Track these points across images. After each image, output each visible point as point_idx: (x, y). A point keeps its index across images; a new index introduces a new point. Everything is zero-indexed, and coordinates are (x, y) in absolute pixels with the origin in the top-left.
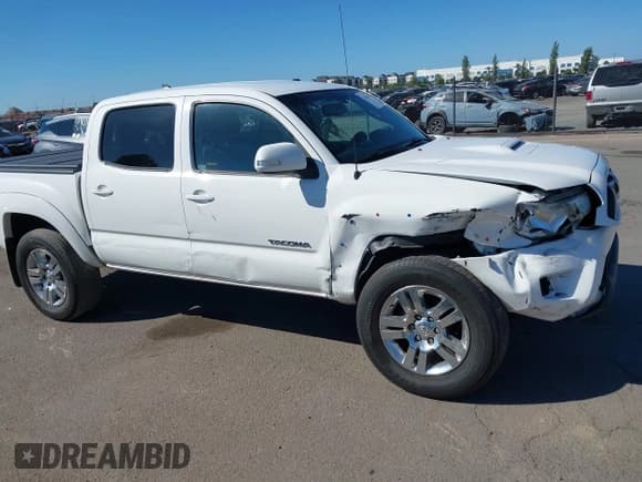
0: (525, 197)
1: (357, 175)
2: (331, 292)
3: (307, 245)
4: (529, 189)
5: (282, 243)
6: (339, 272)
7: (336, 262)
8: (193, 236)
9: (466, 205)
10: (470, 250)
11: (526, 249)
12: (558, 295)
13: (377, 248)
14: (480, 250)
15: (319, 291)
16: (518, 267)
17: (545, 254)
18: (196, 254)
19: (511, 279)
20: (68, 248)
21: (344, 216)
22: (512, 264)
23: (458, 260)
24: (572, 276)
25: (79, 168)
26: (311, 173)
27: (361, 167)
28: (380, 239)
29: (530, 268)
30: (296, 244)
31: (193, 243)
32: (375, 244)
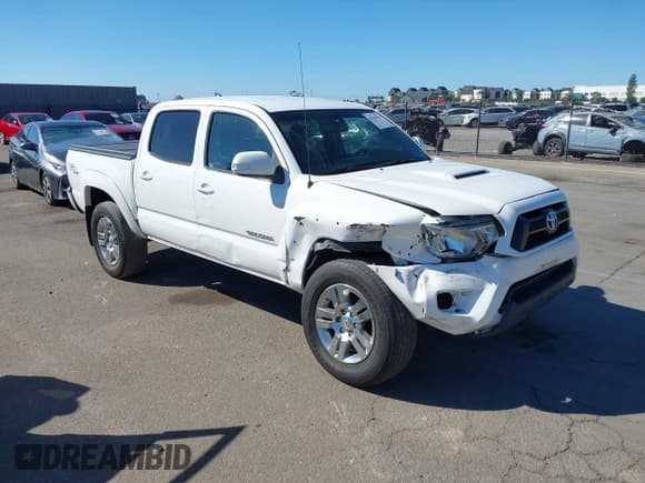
0: (428, 220)
1: (310, 184)
2: (287, 282)
3: (271, 239)
4: (433, 213)
5: (256, 234)
6: (292, 264)
7: (290, 257)
8: (200, 221)
9: (377, 220)
10: (386, 260)
11: (432, 265)
12: (458, 311)
13: (319, 247)
14: (395, 261)
15: (279, 278)
16: (421, 280)
17: (448, 272)
18: (200, 236)
20: (123, 220)
21: (296, 218)
22: (417, 276)
23: (373, 267)
24: (471, 295)
25: (134, 157)
26: (279, 178)
27: (314, 178)
28: (321, 240)
29: (434, 281)
30: (264, 237)
31: (202, 227)
32: (319, 244)
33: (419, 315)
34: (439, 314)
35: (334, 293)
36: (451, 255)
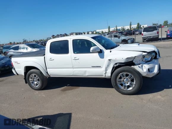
0: (144, 54)
1: (111, 52)
2: (105, 76)
3: (100, 67)
4: (145, 52)
5: (95, 67)
6: (107, 71)
7: (107, 70)
8: (74, 67)
10: (134, 64)
11: (145, 64)
12: (151, 72)
13: (115, 66)
14: (136, 64)
15: (102, 76)
16: (143, 67)
17: (148, 64)
18: (75, 71)
19: (143, 69)
21: (109, 60)
22: (142, 67)
23: (132, 66)
24: (153, 68)
26: (101, 52)
27: (111, 50)
28: (116, 64)
29: (146, 67)
30: (98, 67)
31: (74, 69)
32: (115, 65)
33: (144, 75)
34: (149, 73)
35: (122, 75)
36: (147, 61)
